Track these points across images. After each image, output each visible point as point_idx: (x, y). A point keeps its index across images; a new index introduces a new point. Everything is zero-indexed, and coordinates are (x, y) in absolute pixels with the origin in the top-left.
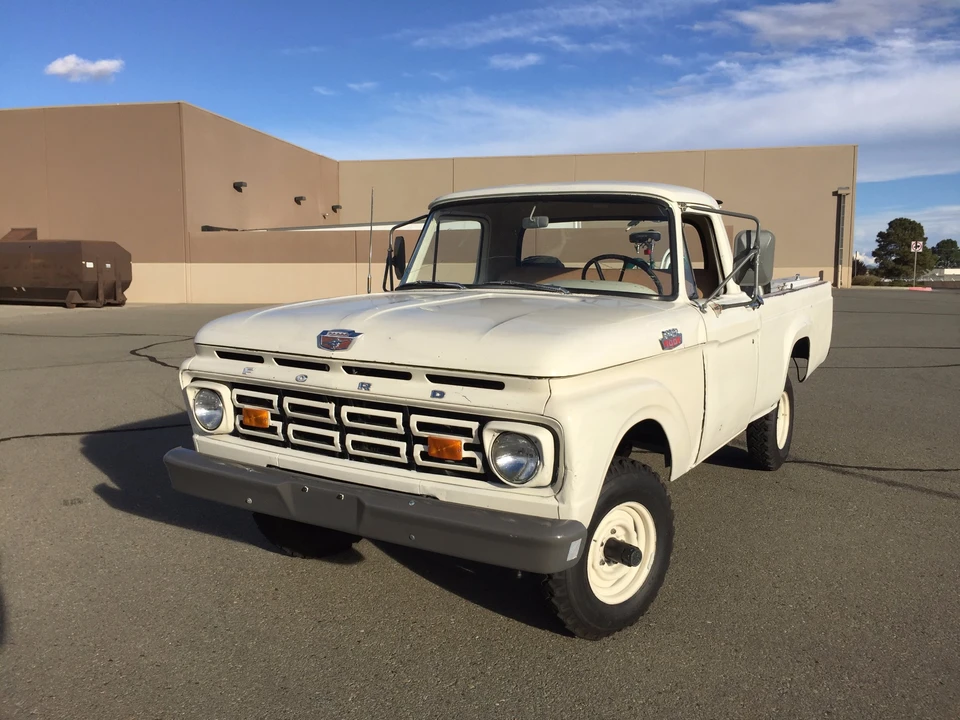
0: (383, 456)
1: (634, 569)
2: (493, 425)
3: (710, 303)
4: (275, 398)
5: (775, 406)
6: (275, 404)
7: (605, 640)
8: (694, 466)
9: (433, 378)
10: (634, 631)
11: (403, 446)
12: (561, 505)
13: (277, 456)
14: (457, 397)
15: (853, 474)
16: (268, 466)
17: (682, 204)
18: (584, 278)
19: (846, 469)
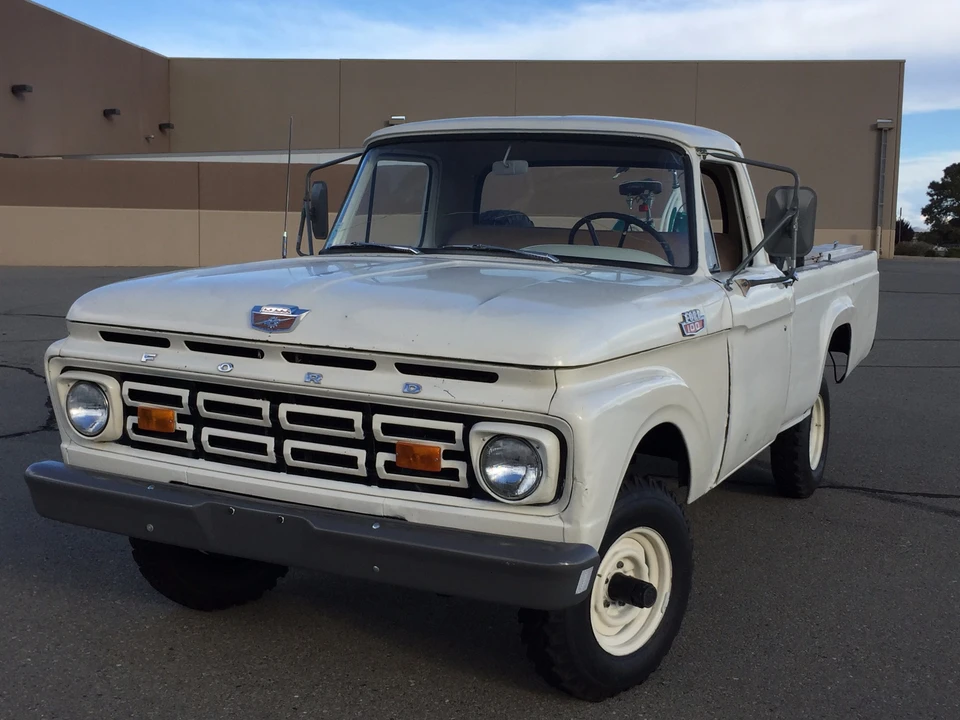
0: (336, 468)
1: (646, 611)
2: (480, 427)
3: (736, 278)
4: (184, 394)
5: (808, 413)
6: (185, 400)
7: (611, 702)
8: (715, 485)
9: (404, 368)
10: (645, 691)
11: (361, 455)
12: (567, 526)
13: (185, 470)
14: (436, 391)
15: (904, 501)
16: (172, 482)
17: (701, 150)
18: (571, 242)
19: (895, 496)
